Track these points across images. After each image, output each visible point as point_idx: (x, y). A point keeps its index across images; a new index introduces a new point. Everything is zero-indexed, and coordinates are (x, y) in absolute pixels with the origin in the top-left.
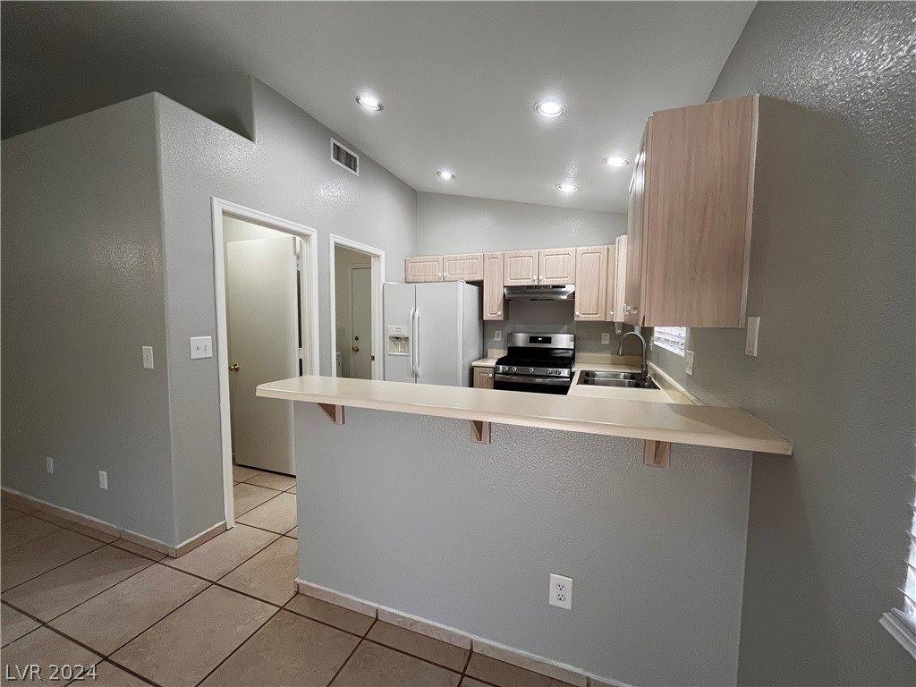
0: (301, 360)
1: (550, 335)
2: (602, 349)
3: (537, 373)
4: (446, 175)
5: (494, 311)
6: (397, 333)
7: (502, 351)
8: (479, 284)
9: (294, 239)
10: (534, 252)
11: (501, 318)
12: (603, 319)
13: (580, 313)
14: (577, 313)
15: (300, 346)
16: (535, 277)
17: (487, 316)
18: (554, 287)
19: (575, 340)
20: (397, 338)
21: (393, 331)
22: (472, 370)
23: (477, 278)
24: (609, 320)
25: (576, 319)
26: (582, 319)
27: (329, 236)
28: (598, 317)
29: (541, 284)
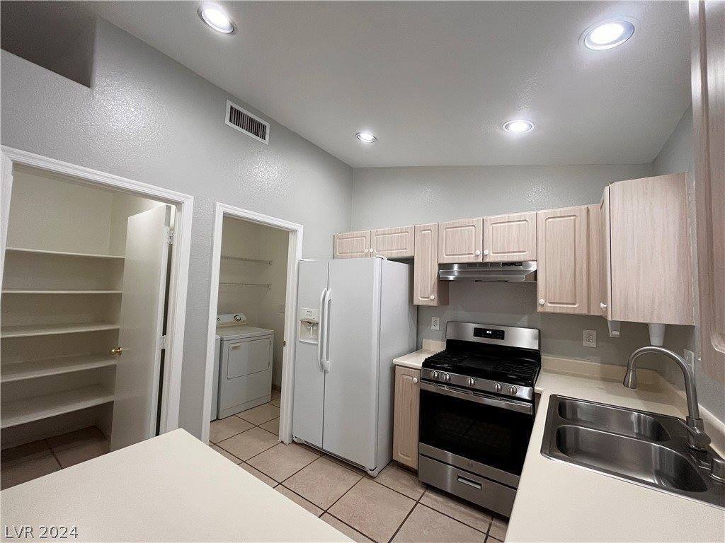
0: (163, 351)
1: (502, 328)
2: (584, 354)
3: (477, 387)
4: (366, 137)
5: (426, 293)
6: (309, 317)
7: (440, 343)
8: (409, 261)
9: (169, 208)
10: (477, 220)
11: (434, 304)
12: (584, 312)
13: (545, 302)
14: (541, 301)
15: (164, 333)
16: (478, 252)
17: (419, 300)
18: (506, 264)
19: (540, 337)
20: (310, 323)
21: (304, 315)
22: (393, 368)
23: (407, 253)
24: (594, 312)
25: (540, 309)
26: (549, 310)
27: (215, 204)
28: (577, 308)
29: (488, 260)
